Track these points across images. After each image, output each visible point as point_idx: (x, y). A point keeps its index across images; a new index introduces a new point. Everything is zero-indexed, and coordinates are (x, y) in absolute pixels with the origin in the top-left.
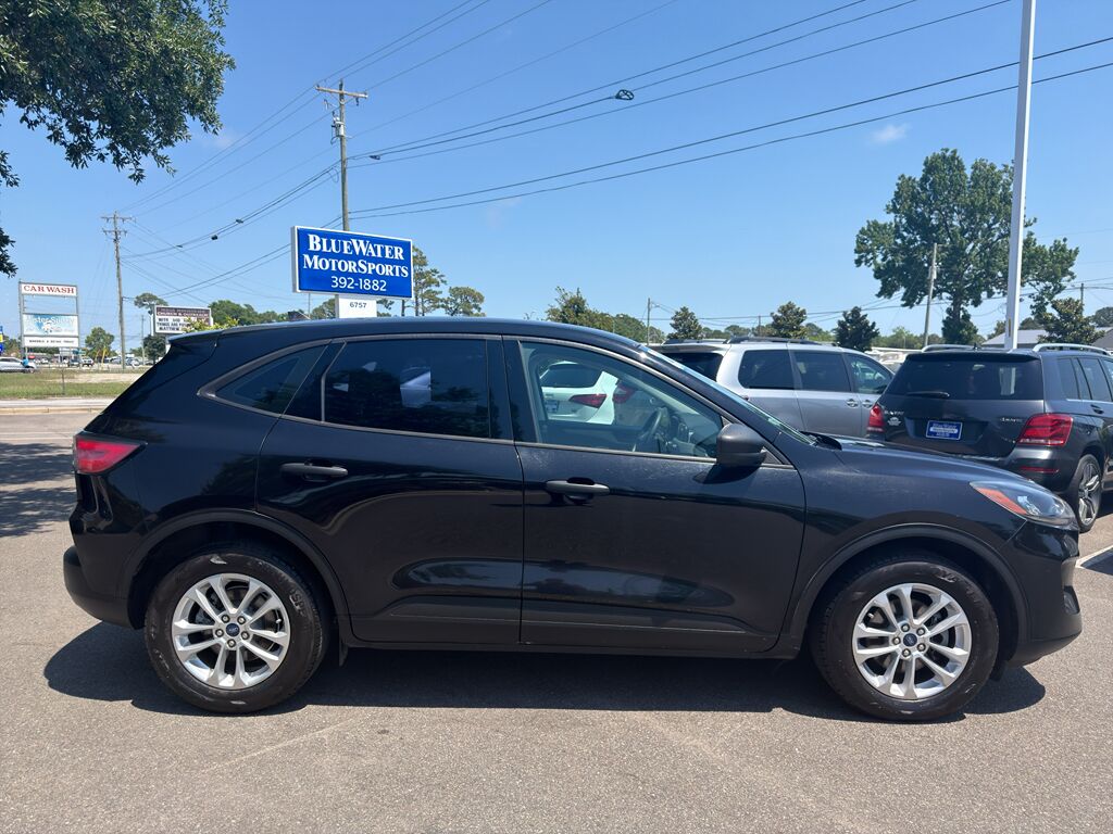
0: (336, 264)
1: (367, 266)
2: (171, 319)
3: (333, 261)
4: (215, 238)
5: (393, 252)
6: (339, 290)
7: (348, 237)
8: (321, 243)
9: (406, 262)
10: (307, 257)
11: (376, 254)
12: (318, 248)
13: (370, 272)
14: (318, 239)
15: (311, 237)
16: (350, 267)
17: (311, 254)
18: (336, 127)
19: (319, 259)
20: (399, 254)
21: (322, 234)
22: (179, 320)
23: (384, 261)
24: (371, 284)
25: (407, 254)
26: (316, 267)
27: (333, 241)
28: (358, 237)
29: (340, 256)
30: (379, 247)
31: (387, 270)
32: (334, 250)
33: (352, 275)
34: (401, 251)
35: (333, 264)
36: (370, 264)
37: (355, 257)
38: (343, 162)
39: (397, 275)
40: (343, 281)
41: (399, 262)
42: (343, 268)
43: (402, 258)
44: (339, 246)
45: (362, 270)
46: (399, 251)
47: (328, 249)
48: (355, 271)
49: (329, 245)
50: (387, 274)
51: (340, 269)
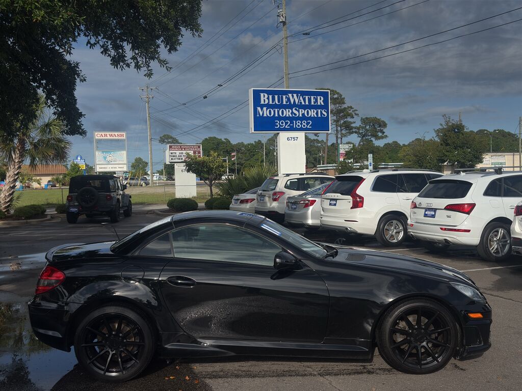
0: (278, 112)
1: (299, 111)
2: (178, 153)
3: (276, 110)
4: (205, 97)
5: (317, 100)
6: (280, 129)
7: (286, 93)
8: (268, 98)
9: (325, 107)
10: (259, 109)
11: (305, 103)
12: (267, 102)
13: (301, 116)
14: (266, 95)
15: (262, 95)
16: (287, 113)
17: (262, 106)
18: (280, 16)
19: (267, 109)
21: (269, 92)
22: (182, 153)
23: (310, 107)
24: (301, 124)
25: (326, 101)
26: (265, 115)
27: (276, 97)
28: (292, 92)
29: (281, 106)
30: (307, 97)
31: (312, 113)
32: (277, 103)
33: (289, 118)
34: (322, 98)
35: (276, 112)
36: (300, 110)
37: (290, 106)
39: (319, 116)
40: (282, 123)
41: (321, 107)
42: (283, 114)
43: (323, 104)
44: (281, 100)
45: (295, 114)
46: (320, 99)
47: (273, 102)
48: (291, 116)
49: (273, 99)
50: (312, 116)
51: (281, 115)
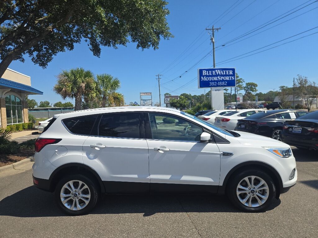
0: (211, 78)
1: (220, 78)
2: (169, 99)
3: (210, 78)
4: (180, 77)
5: (229, 72)
6: (212, 86)
7: (214, 70)
8: (206, 72)
9: (234, 75)
10: (202, 77)
12: (206, 74)
13: (222, 80)
14: (205, 71)
15: (203, 71)
16: (215, 79)
17: (203, 76)
18: (212, 39)
19: (206, 77)
20: (231, 73)
21: (207, 70)
23: (226, 75)
24: (222, 83)
25: (234, 72)
26: (205, 80)
27: (210, 72)
28: (217, 69)
29: (212, 76)
30: (224, 71)
31: (227, 78)
32: (210, 74)
34: (232, 71)
36: (221, 77)
37: (217, 76)
38: (214, 49)
39: (230, 79)
40: (213, 83)
41: (231, 75)
42: (213, 79)
43: (232, 74)
44: (212, 73)
45: (219, 79)
46: (231, 72)
47: (208, 74)
48: (217, 80)
49: (209, 73)
50: (227, 80)
51: (212, 80)
